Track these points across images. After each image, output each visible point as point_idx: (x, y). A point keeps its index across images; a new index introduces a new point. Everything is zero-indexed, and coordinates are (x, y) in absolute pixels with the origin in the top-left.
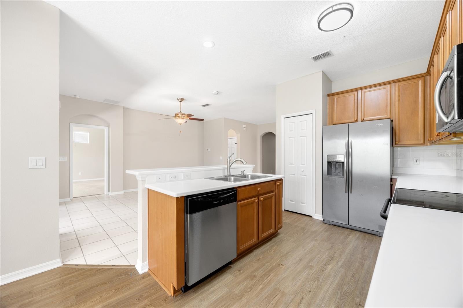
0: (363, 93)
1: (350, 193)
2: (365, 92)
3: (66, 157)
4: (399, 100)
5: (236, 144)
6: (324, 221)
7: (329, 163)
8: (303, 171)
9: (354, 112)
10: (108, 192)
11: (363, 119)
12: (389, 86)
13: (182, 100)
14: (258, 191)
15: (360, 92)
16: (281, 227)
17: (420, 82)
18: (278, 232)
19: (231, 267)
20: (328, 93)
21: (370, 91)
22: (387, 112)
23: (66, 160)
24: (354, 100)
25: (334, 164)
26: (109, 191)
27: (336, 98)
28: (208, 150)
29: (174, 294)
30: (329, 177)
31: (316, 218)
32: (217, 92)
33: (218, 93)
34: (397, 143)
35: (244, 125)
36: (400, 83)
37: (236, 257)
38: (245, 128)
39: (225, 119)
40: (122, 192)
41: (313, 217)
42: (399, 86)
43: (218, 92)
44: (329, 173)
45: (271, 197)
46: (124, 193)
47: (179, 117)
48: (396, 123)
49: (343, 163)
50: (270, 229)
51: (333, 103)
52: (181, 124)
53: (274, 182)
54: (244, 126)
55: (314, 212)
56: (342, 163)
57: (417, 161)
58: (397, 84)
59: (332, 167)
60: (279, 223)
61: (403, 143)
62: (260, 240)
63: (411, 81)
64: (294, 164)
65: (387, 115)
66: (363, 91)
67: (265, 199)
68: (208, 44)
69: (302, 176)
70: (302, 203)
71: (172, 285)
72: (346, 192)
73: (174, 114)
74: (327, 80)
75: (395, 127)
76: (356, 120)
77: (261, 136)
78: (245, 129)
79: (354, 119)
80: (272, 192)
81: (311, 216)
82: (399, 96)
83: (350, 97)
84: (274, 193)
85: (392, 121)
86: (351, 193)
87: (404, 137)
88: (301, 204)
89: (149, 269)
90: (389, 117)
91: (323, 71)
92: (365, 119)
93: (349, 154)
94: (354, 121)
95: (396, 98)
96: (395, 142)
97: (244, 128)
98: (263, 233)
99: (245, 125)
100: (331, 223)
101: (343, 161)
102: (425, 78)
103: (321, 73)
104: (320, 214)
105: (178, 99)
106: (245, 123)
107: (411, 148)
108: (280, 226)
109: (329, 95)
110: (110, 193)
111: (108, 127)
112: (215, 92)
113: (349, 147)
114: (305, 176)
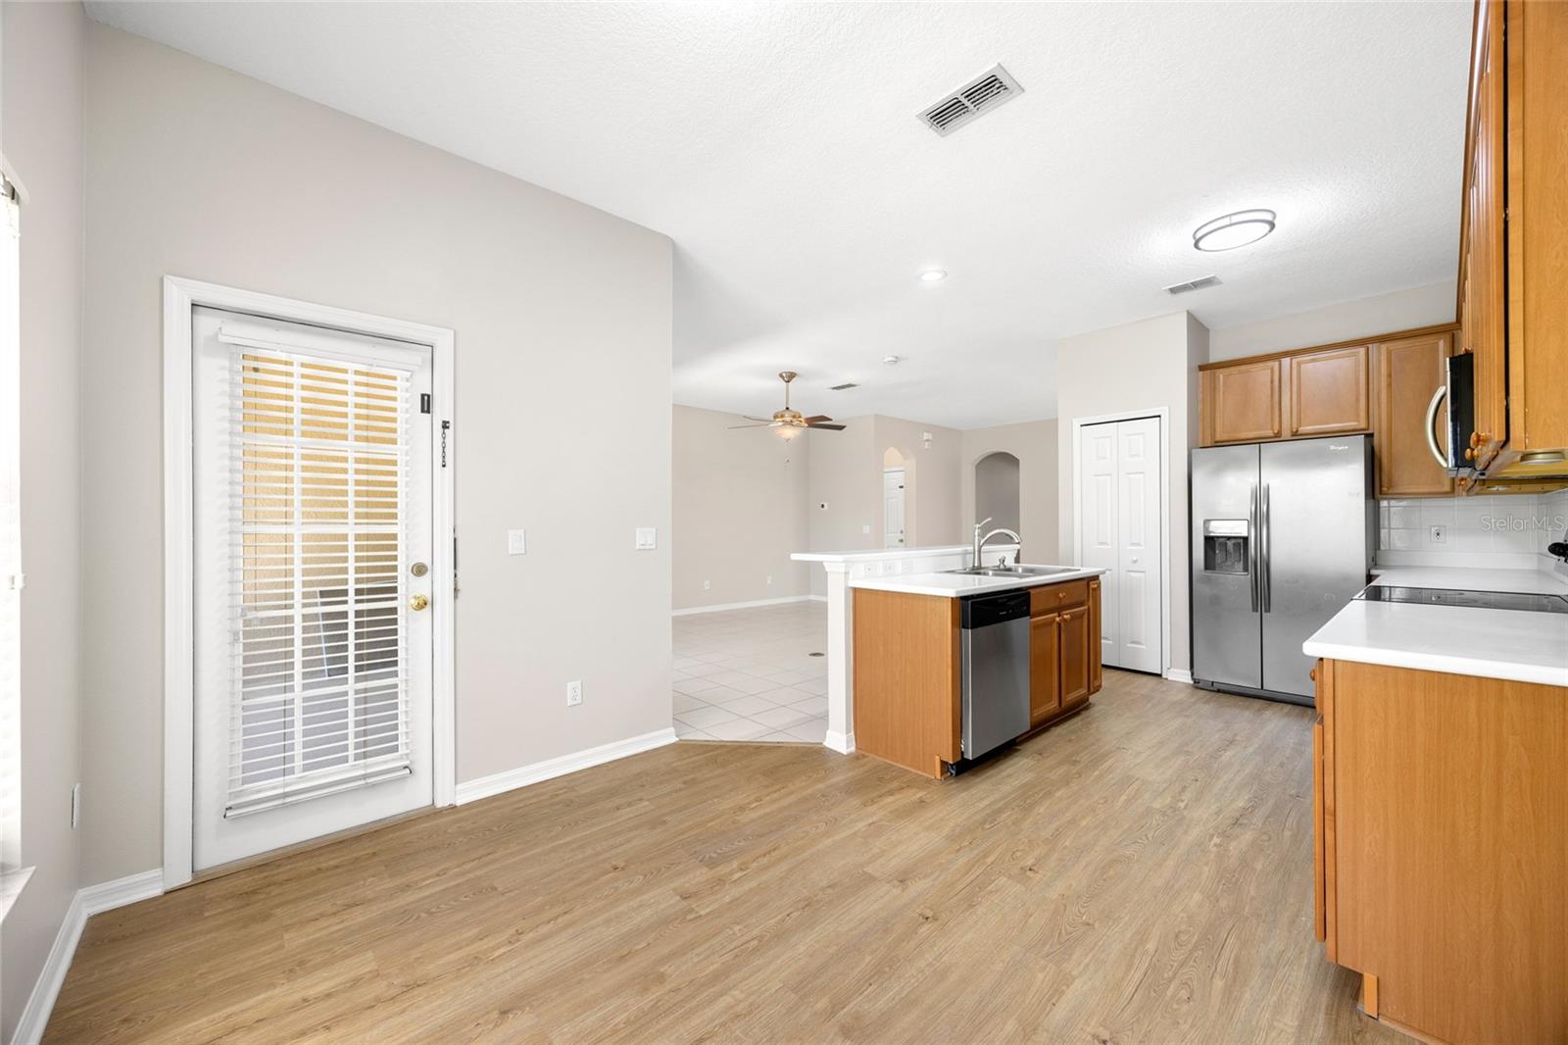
0: (1295, 366)
1: (1266, 611)
2: (1299, 364)
4: (1389, 385)
5: (901, 487)
6: (1195, 682)
7: (1210, 541)
8: (1135, 562)
9: (1272, 413)
11: (1294, 430)
12: (1362, 351)
13: (790, 377)
14: (1060, 599)
15: (1286, 361)
16: (1097, 689)
17: (1441, 343)
18: (1088, 700)
19: (1019, 750)
20: (1200, 364)
21: (1314, 360)
22: (1358, 415)
24: (1272, 382)
25: (1220, 544)
27: (1221, 374)
28: (823, 506)
29: (942, 775)
30: (1209, 573)
31: (1174, 679)
32: (894, 359)
33: (897, 360)
34: (1384, 489)
35: (925, 434)
36: (1391, 345)
37: (1029, 728)
38: (928, 440)
39: (877, 416)
41: (1164, 676)
42: (1389, 352)
43: (897, 358)
44: (1209, 564)
45: (1081, 616)
47: (786, 423)
48: (1381, 440)
49: (1246, 539)
50: (1081, 687)
51: (1215, 388)
52: (787, 440)
53: (1085, 583)
54: (926, 436)
55: (1167, 663)
56: (1241, 541)
57: (1438, 534)
58: (1384, 347)
59: (1217, 552)
60: (1095, 678)
61: (1401, 490)
62: (1063, 706)
63: (1419, 339)
64: (1109, 542)
65: (1358, 421)
66: (1295, 361)
67: (1074, 617)
68: (932, 276)
69: (1133, 574)
70: (1133, 642)
71: (937, 757)
72: (1255, 609)
73: (772, 415)
74: (1198, 330)
75: (1380, 451)
76: (1276, 431)
77: (975, 461)
78: (928, 446)
79: (1272, 429)
80: (1081, 604)
81: (1160, 675)
82: (1390, 376)
83: (1262, 374)
84: (1086, 607)
85: (1369, 436)
86: (1268, 610)
87: (1403, 475)
88: (1129, 645)
89: (857, 748)
90: (1363, 425)
91: (1188, 312)
92: (1303, 429)
93: (1260, 517)
94: (1272, 435)
95: (1380, 382)
96: (1381, 487)
97: (927, 443)
98: (1068, 693)
99: (928, 432)
100: (1216, 686)
101: (1245, 534)
102: (1453, 335)
103: (1186, 314)
104: (1182, 668)
105: (781, 376)
106: (928, 427)
107: (1426, 502)
108: (1097, 684)
109: (1202, 368)
112: (891, 359)
113: (1261, 501)
114: (1142, 574)
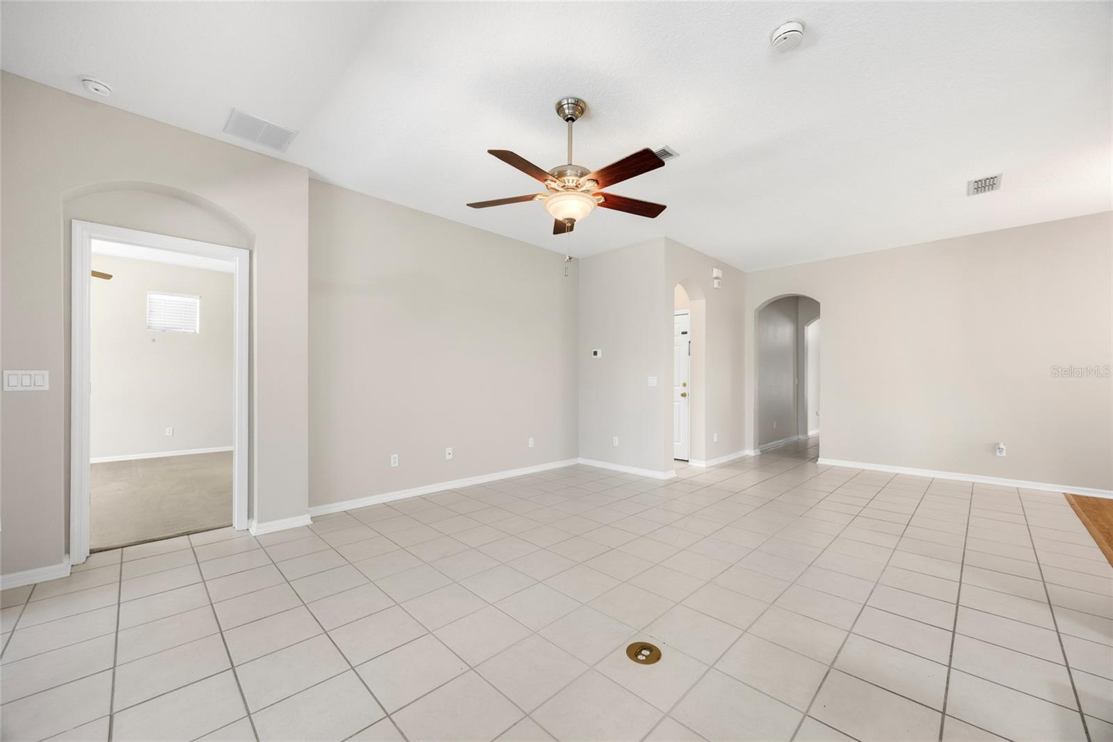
3: (46, 373)
5: (685, 333)
10: (249, 518)
13: (575, 111)
23: (46, 387)
26: (250, 515)
28: (595, 353)
35: (714, 270)
38: (717, 278)
40: (306, 520)
46: (309, 522)
54: (716, 273)
77: (756, 310)
78: (719, 284)
97: (716, 281)
99: (719, 268)
106: (719, 264)
110: (254, 523)
111: (247, 252)
